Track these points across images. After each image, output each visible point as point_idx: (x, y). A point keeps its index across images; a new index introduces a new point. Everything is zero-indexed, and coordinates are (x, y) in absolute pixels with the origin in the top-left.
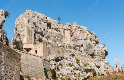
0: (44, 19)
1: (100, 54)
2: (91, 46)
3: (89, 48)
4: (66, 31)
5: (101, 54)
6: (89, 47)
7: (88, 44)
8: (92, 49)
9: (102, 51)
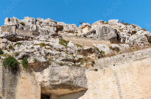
0: (49, 23)
1: (139, 43)
2: (107, 29)
3: (104, 32)
4: (84, 29)
5: (142, 43)
6: (104, 30)
7: (101, 28)
8: (110, 33)
9: (141, 38)
